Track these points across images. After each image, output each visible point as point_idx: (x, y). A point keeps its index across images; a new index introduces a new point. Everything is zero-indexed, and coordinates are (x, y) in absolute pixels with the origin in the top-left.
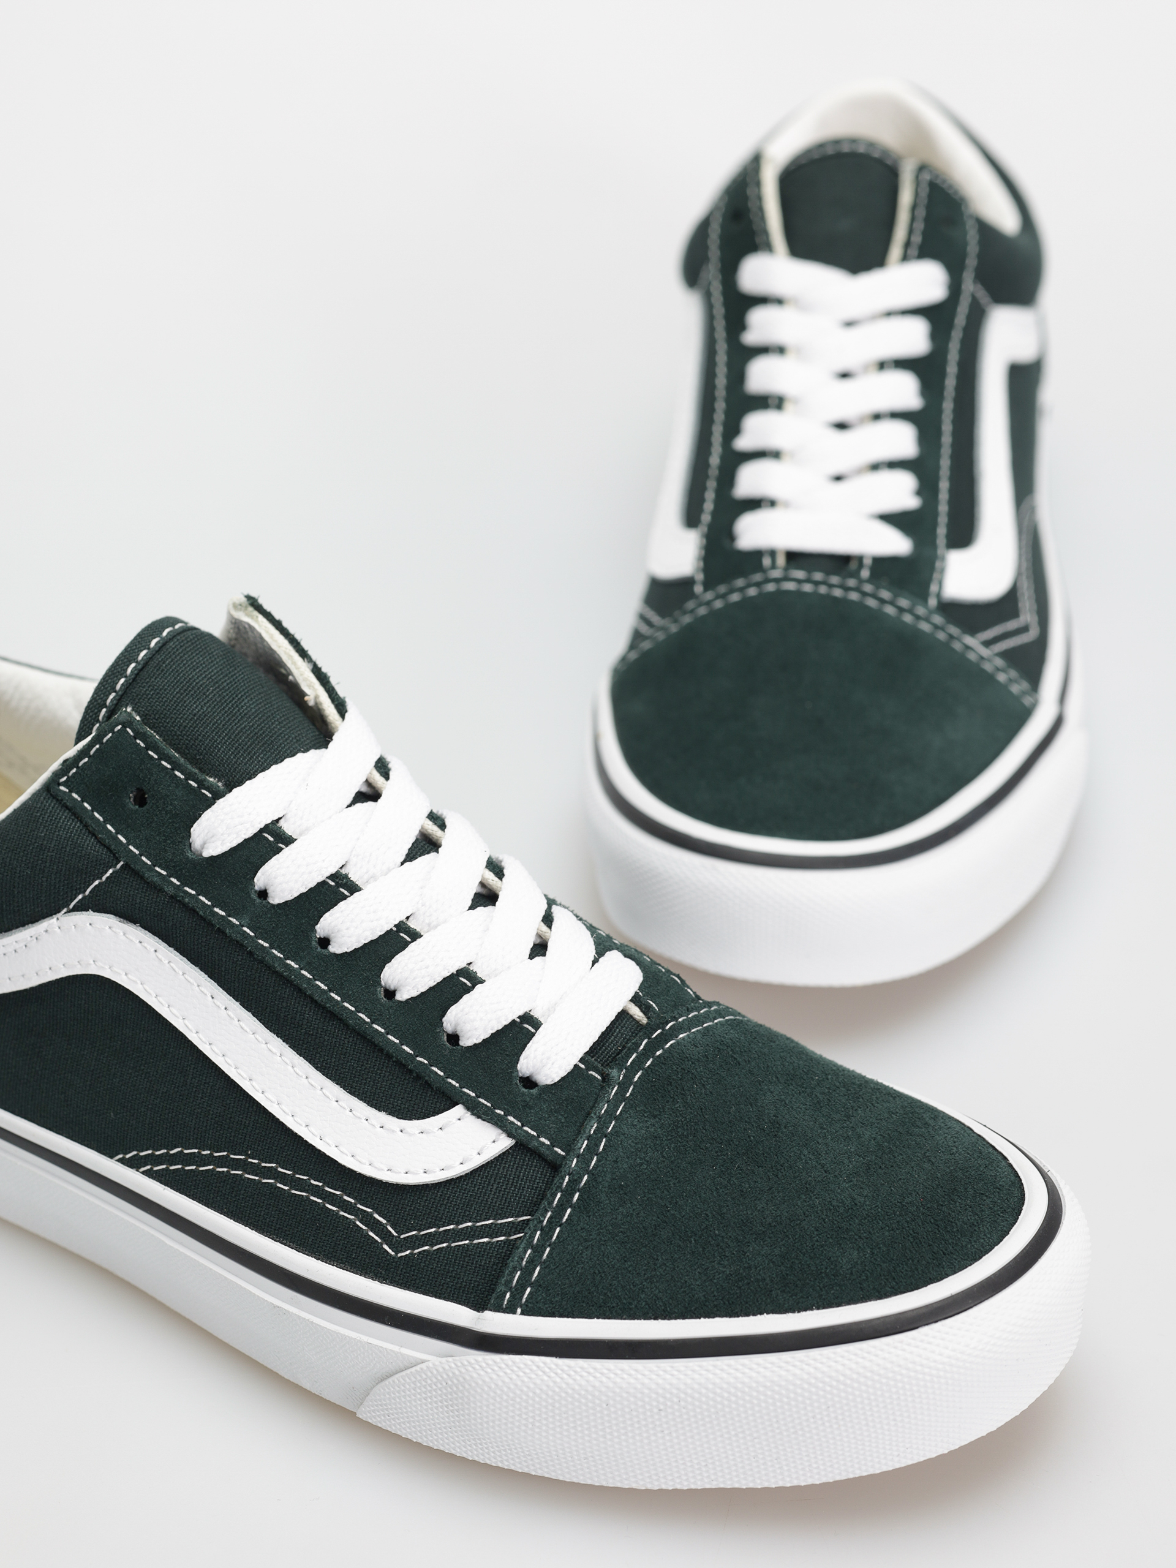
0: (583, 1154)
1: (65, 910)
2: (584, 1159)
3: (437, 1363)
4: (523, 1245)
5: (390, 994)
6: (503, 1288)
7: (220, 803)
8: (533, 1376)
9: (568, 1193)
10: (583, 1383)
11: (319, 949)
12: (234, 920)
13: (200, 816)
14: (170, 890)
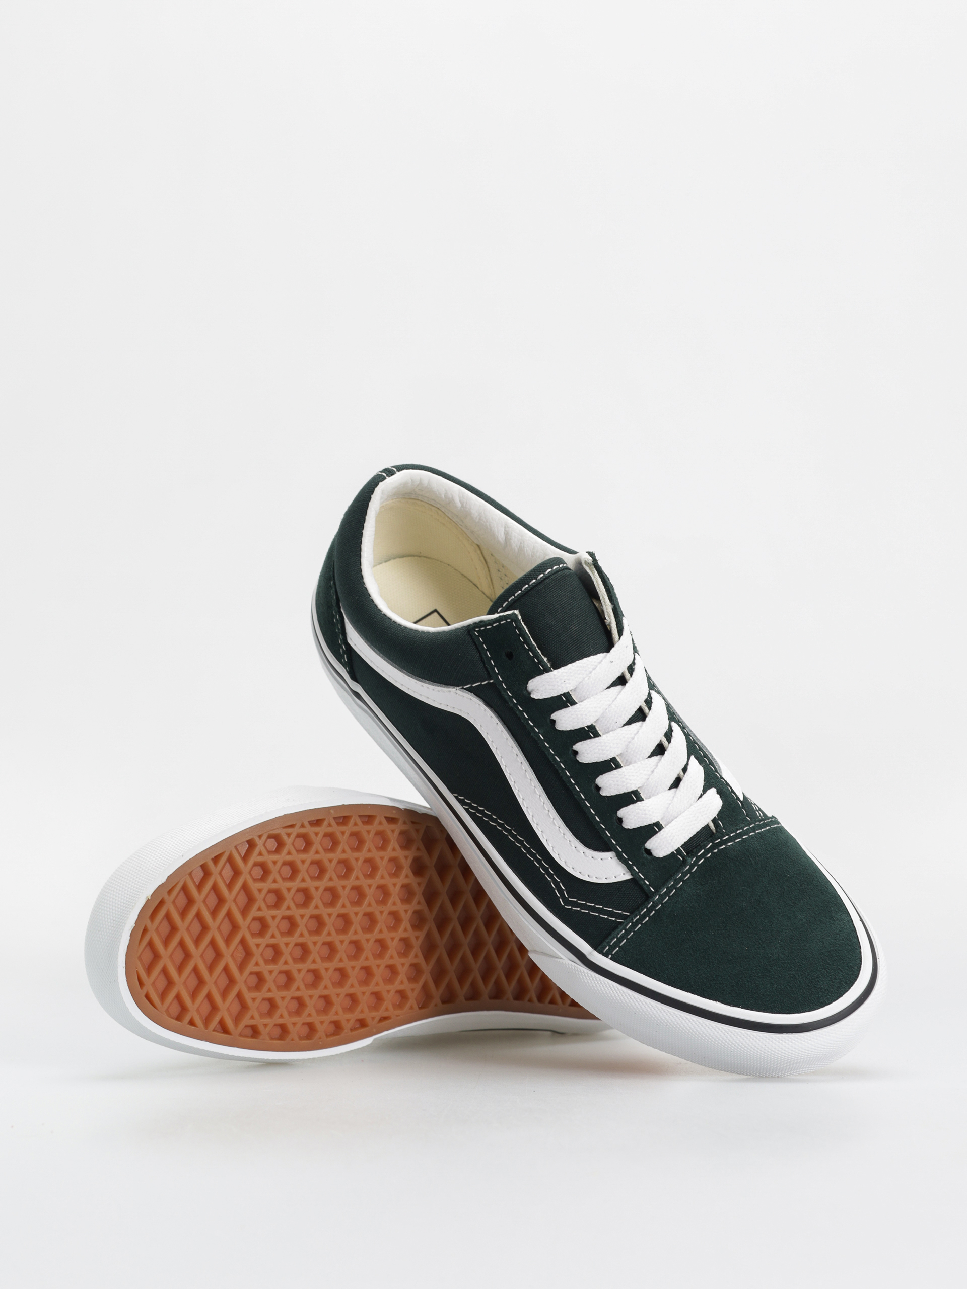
0: (662, 895)
1: (461, 687)
2: (662, 897)
3: (567, 963)
4: (621, 928)
5: (598, 789)
6: (606, 944)
7: (546, 675)
8: (606, 989)
9: (649, 911)
10: (627, 1001)
11: (572, 756)
12: (536, 730)
13: (535, 677)
14: (511, 705)
